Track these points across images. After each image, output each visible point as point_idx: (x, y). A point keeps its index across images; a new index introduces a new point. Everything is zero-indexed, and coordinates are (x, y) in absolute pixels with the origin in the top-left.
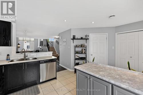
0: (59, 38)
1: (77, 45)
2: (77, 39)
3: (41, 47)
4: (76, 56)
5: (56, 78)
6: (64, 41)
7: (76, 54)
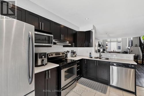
3: (129, 48)
5: (134, 93)
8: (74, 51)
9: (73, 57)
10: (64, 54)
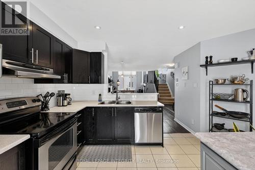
0: (173, 68)
1: (217, 81)
2: (219, 64)
3: (145, 85)
4: (216, 106)
5: (161, 145)
6: (184, 73)
7: (215, 103)
8: (66, 93)
9: (63, 106)
10: (39, 100)
